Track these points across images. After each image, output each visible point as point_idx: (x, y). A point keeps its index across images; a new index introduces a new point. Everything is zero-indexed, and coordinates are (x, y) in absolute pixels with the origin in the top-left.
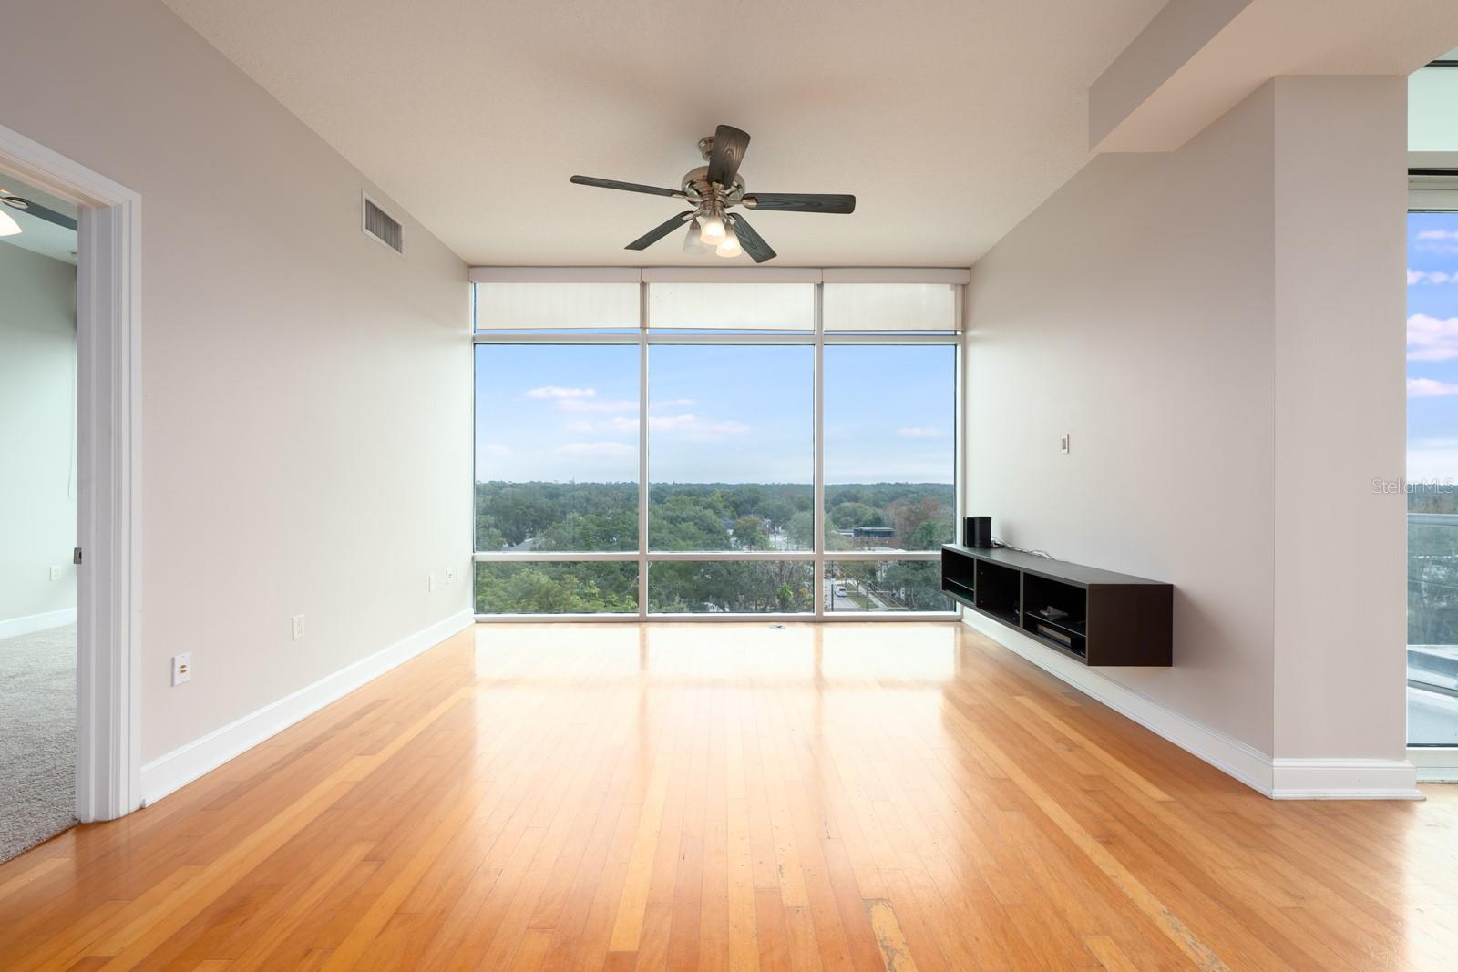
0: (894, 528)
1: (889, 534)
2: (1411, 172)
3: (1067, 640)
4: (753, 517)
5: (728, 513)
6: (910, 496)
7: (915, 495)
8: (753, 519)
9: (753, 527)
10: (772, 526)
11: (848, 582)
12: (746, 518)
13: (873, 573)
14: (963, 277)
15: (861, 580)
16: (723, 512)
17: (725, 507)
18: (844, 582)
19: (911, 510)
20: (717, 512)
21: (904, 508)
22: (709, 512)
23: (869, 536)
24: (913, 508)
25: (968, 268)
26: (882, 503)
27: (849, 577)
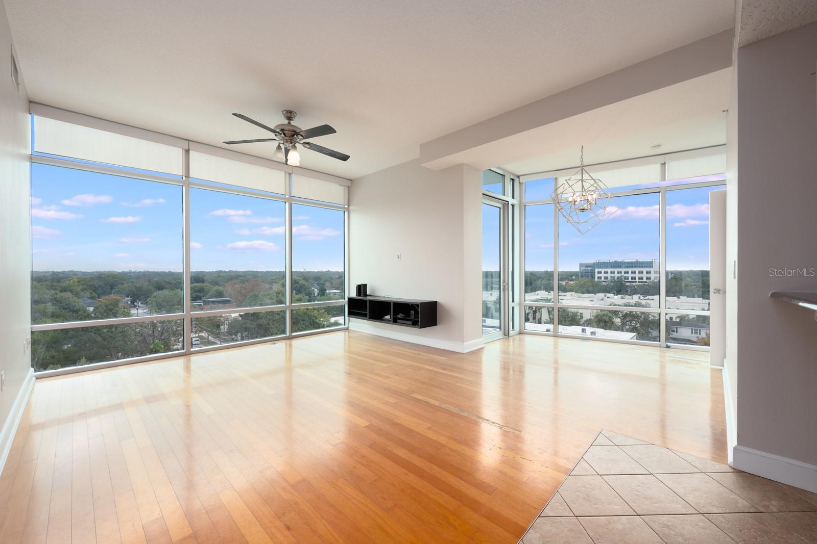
0: (231, 298)
1: (228, 302)
2: (483, 194)
3: (411, 323)
4: (113, 296)
5: (88, 294)
6: (240, 278)
7: (243, 278)
8: (115, 297)
9: (116, 304)
10: (133, 302)
11: (202, 334)
12: (107, 297)
13: (218, 327)
14: (349, 183)
15: (211, 332)
16: (82, 294)
17: (83, 290)
18: (197, 335)
19: (242, 287)
20: (77, 294)
21: (237, 286)
22: (68, 295)
23: (214, 304)
24: (244, 285)
25: (351, 180)
26: (221, 283)
27: (201, 331)
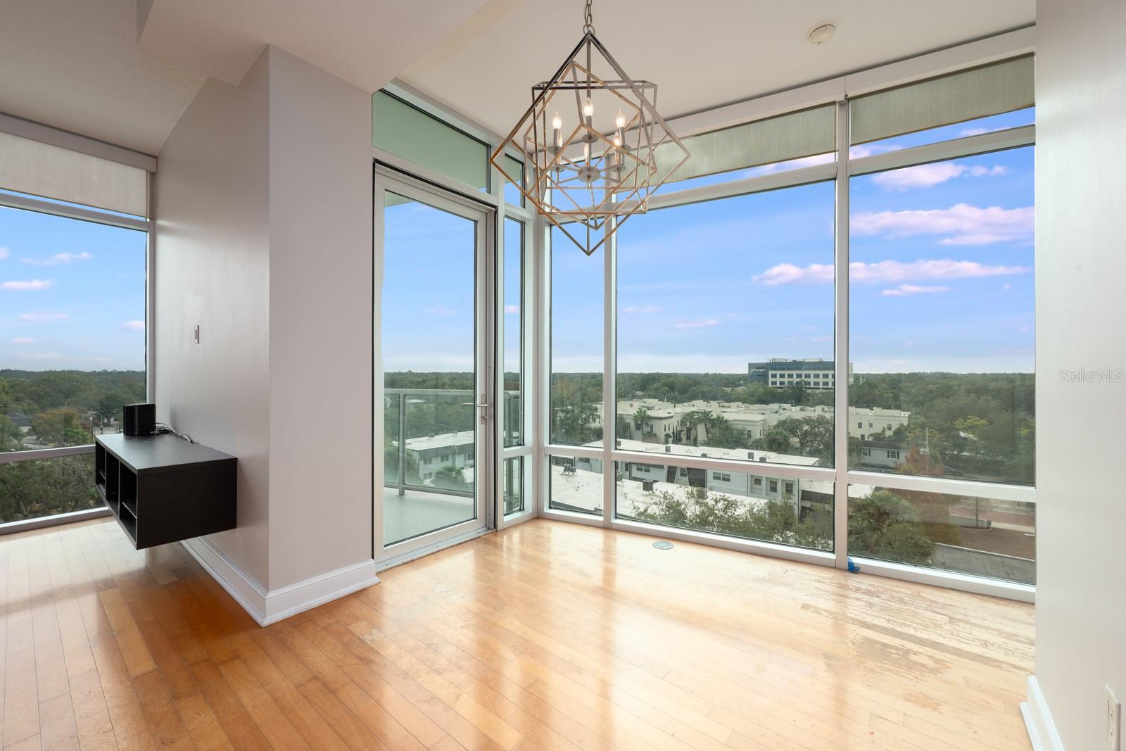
4: (65, 409)
5: (24, 406)
8: (68, 411)
12: (54, 410)
14: (150, 165)
16: (13, 406)
25: (153, 156)
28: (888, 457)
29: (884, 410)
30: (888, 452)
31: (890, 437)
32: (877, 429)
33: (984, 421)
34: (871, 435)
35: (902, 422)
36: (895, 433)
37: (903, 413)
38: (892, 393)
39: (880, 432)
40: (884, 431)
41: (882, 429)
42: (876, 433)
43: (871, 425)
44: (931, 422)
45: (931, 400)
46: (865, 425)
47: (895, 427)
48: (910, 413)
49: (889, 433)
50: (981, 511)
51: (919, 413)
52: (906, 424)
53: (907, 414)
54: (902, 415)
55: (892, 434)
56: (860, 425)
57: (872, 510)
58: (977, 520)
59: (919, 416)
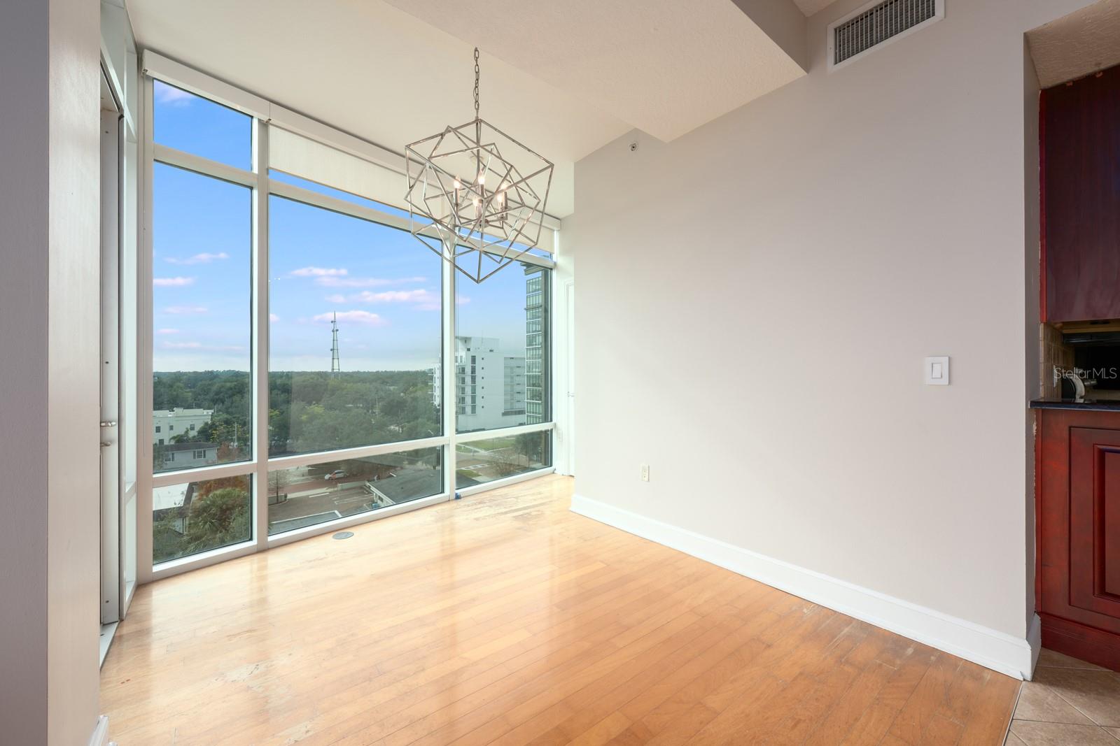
28: (194, 458)
29: (185, 410)
30: (194, 452)
31: (194, 437)
32: (179, 431)
33: (277, 412)
34: (174, 438)
35: (206, 421)
36: (199, 432)
37: (205, 412)
38: (191, 392)
39: (183, 433)
40: (187, 432)
41: (185, 430)
42: (178, 436)
43: (171, 428)
44: (234, 418)
45: (231, 397)
46: (165, 429)
47: (198, 427)
48: (213, 411)
49: (192, 434)
50: (281, 488)
51: (220, 411)
52: (210, 422)
53: (210, 412)
54: (205, 413)
55: (196, 434)
56: (158, 429)
57: (214, 510)
58: (277, 496)
59: (221, 413)
